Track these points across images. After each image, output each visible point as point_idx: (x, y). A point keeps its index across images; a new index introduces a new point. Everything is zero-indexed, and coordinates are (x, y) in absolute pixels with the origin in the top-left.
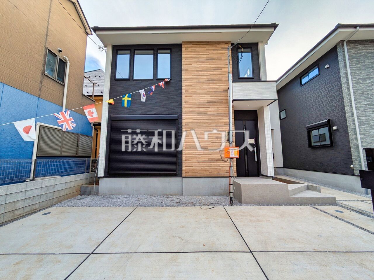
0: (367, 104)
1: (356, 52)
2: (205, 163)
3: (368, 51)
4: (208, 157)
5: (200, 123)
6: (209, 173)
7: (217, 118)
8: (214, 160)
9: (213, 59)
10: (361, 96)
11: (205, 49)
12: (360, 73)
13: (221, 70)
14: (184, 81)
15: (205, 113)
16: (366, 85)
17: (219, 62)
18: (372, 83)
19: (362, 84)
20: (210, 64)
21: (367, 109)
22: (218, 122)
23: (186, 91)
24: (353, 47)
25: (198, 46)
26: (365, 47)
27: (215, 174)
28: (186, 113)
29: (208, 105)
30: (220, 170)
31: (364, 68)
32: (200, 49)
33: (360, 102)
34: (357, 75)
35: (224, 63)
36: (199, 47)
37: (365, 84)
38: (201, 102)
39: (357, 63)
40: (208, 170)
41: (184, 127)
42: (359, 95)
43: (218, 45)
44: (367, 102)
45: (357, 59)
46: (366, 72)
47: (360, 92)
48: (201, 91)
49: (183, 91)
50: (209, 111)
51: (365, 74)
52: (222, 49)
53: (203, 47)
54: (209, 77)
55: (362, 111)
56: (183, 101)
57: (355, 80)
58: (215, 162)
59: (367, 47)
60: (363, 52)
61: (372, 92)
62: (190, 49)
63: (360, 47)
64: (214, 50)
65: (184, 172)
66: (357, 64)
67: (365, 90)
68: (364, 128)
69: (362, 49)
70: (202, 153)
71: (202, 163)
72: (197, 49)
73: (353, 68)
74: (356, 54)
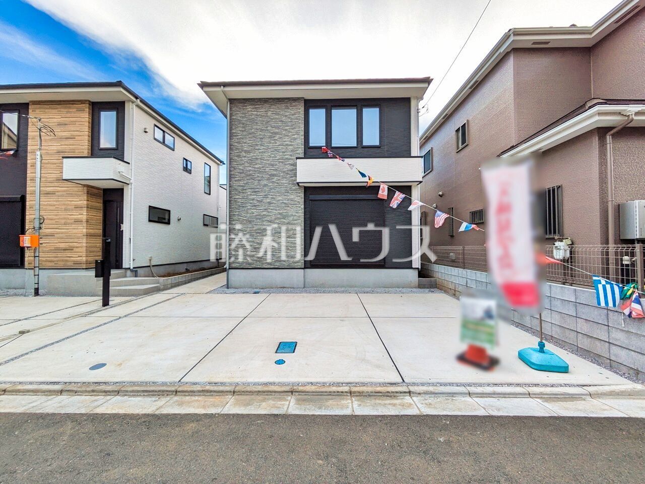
0: (246, 183)
1: (243, 115)
2: (50, 252)
3: (259, 113)
4: (55, 245)
5: (47, 205)
6: (55, 264)
7: (65, 200)
8: (61, 250)
9: (66, 124)
10: (241, 173)
11: (57, 110)
12: (245, 143)
13: (75, 138)
14: (29, 153)
15: (53, 193)
16: (250, 158)
17: (73, 129)
18: (256, 156)
19: (245, 157)
20: (61, 131)
21: (246, 190)
22: (68, 205)
23: (31, 166)
24: (240, 108)
25: (48, 106)
26: (256, 108)
27: (61, 264)
28: (31, 194)
29: (56, 184)
30: (67, 261)
31: (250, 136)
32: (50, 110)
33: (238, 180)
34: (240, 145)
35: (78, 130)
36: (49, 109)
37: (248, 157)
38: (49, 179)
39: (243, 129)
40: (54, 261)
41: (28, 210)
42: (238, 171)
43: (72, 106)
44: (248, 180)
45: (243, 124)
46: (251, 142)
47: (240, 168)
48: (48, 166)
49: (29, 166)
50: (58, 192)
51: (250, 144)
52: (77, 111)
53: (55, 109)
54: (60, 148)
55: (239, 192)
56: (28, 179)
57: (237, 152)
58: (62, 251)
59: (258, 108)
60: (252, 116)
61: (255, 168)
62: (38, 111)
63: (249, 108)
64: (68, 112)
65: (26, 263)
66: (243, 131)
67: (246, 165)
68: (239, 212)
69: (252, 111)
70: (48, 241)
71: (48, 252)
72: (47, 111)
73: (238, 136)
74: (243, 117)
